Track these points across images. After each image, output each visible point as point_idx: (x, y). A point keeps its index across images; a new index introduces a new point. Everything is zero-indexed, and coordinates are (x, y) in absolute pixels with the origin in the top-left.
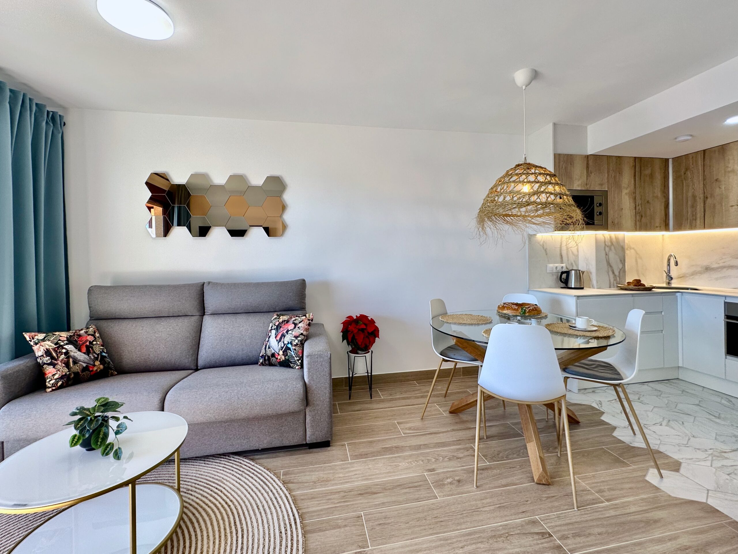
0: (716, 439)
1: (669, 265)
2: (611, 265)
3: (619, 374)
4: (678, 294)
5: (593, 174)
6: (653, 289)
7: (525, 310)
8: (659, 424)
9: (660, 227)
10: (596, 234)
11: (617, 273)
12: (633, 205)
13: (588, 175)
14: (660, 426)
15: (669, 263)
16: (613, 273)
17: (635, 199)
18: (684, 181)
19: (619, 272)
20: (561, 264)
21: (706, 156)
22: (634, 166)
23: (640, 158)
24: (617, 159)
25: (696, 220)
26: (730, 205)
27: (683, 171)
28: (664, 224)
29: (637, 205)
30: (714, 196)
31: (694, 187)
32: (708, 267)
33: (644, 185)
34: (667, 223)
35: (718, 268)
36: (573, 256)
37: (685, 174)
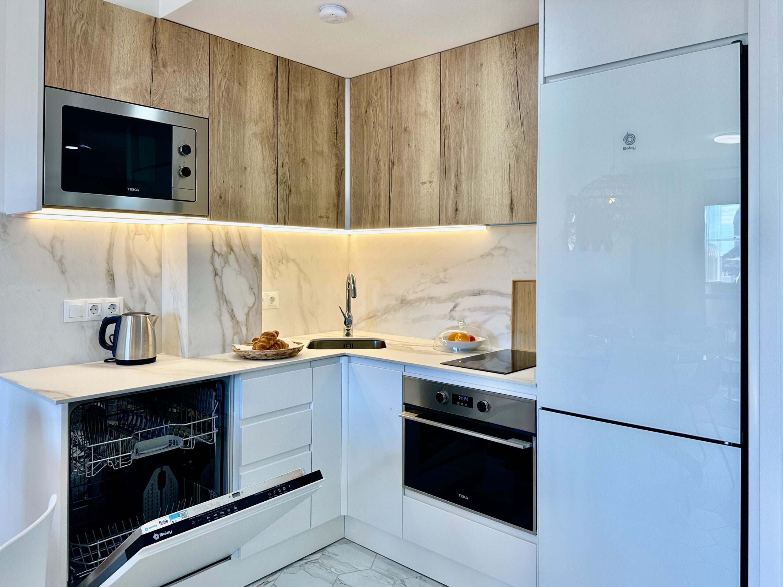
2: (227, 298)
4: (343, 360)
5: (169, 69)
9: (327, 217)
10: (188, 224)
12: (269, 164)
13: (156, 69)
16: (233, 317)
17: (275, 149)
18: (365, 127)
19: (248, 315)
20: (110, 297)
21: (393, 80)
22: (275, 74)
23: (289, 63)
24: (234, 50)
25: (379, 207)
26: (422, 181)
27: (364, 105)
28: (336, 212)
29: (280, 164)
30: (402, 162)
31: (377, 140)
32: (403, 298)
33: (295, 121)
34: (340, 210)
35: (416, 301)
36: (147, 277)
37: (366, 111)
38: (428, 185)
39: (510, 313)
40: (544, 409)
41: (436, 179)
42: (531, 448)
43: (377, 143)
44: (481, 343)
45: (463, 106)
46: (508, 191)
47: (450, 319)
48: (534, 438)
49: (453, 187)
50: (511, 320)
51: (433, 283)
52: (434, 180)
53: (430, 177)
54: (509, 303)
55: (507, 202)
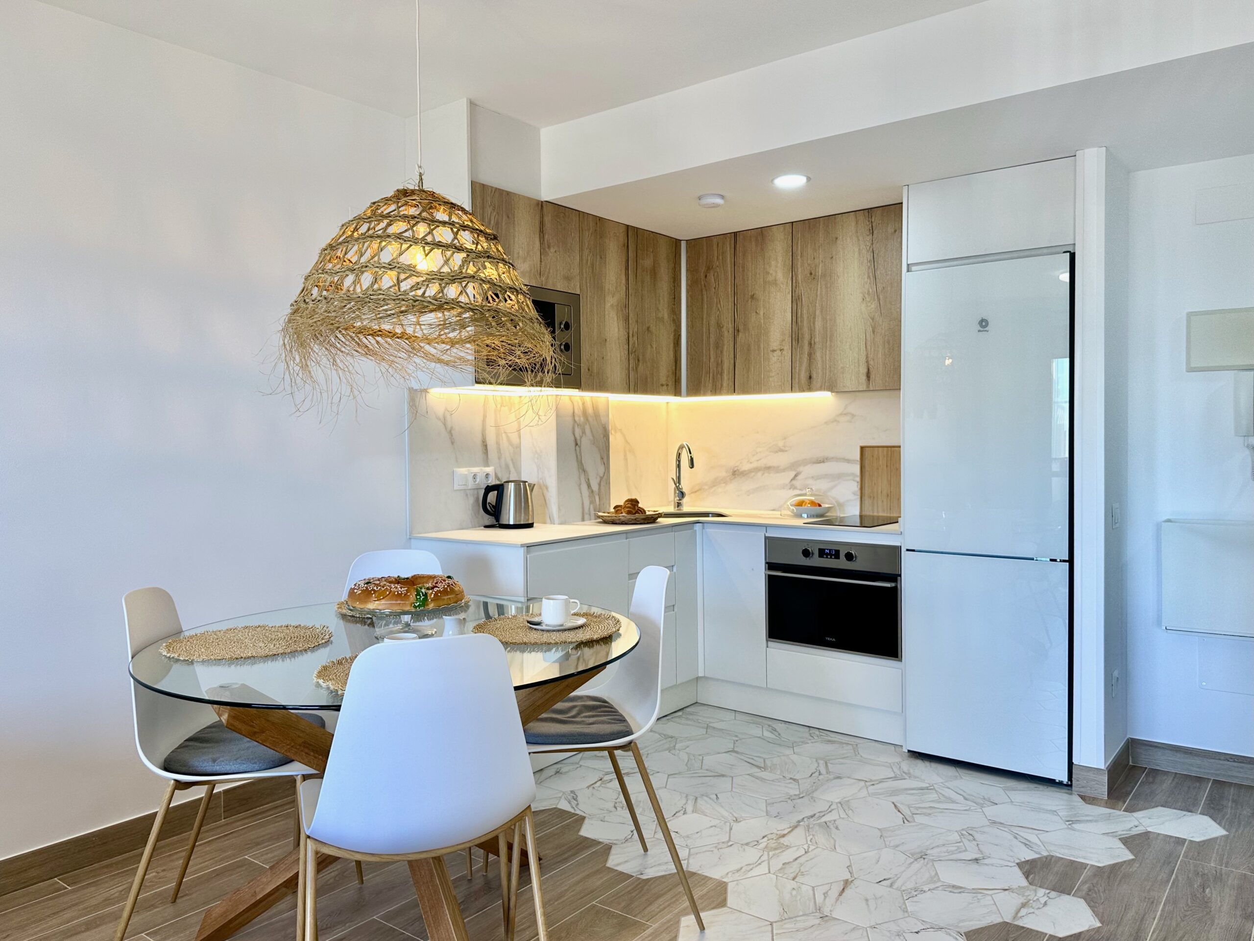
0: (767, 813)
1: (679, 466)
2: (585, 467)
3: (623, 720)
4: (698, 527)
5: (552, 250)
6: (659, 520)
7: (426, 595)
8: (682, 812)
9: (667, 385)
10: (557, 395)
11: (595, 487)
12: (623, 333)
13: (543, 252)
14: (685, 816)
15: (679, 461)
16: (589, 486)
17: (627, 319)
18: (704, 292)
19: (600, 485)
20: (485, 467)
21: (738, 246)
22: (626, 245)
23: (636, 230)
24: (597, 223)
25: (721, 374)
26: (771, 349)
27: (703, 270)
28: (674, 380)
29: (631, 335)
30: (748, 329)
31: (719, 306)
32: (736, 469)
33: (642, 291)
34: (677, 378)
35: (750, 471)
36: (510, 447)
37: (706, 276)
38: (779, 353)
39: (858, 479)
40: (908, 550)
41: (787, 347)
42: (895, 589)
43: (719, 309)
44: (829, 509)
45: (816, 277)
46: (864, 359)
47: (790, 489)
48: (899, 578)
49: (806, 356)
50: (859, 486)
51: (771, 452)
52: (785, 348)
53: (780, 345)
54: (856, 469)
55: (863, 370)
